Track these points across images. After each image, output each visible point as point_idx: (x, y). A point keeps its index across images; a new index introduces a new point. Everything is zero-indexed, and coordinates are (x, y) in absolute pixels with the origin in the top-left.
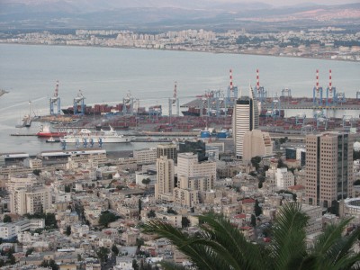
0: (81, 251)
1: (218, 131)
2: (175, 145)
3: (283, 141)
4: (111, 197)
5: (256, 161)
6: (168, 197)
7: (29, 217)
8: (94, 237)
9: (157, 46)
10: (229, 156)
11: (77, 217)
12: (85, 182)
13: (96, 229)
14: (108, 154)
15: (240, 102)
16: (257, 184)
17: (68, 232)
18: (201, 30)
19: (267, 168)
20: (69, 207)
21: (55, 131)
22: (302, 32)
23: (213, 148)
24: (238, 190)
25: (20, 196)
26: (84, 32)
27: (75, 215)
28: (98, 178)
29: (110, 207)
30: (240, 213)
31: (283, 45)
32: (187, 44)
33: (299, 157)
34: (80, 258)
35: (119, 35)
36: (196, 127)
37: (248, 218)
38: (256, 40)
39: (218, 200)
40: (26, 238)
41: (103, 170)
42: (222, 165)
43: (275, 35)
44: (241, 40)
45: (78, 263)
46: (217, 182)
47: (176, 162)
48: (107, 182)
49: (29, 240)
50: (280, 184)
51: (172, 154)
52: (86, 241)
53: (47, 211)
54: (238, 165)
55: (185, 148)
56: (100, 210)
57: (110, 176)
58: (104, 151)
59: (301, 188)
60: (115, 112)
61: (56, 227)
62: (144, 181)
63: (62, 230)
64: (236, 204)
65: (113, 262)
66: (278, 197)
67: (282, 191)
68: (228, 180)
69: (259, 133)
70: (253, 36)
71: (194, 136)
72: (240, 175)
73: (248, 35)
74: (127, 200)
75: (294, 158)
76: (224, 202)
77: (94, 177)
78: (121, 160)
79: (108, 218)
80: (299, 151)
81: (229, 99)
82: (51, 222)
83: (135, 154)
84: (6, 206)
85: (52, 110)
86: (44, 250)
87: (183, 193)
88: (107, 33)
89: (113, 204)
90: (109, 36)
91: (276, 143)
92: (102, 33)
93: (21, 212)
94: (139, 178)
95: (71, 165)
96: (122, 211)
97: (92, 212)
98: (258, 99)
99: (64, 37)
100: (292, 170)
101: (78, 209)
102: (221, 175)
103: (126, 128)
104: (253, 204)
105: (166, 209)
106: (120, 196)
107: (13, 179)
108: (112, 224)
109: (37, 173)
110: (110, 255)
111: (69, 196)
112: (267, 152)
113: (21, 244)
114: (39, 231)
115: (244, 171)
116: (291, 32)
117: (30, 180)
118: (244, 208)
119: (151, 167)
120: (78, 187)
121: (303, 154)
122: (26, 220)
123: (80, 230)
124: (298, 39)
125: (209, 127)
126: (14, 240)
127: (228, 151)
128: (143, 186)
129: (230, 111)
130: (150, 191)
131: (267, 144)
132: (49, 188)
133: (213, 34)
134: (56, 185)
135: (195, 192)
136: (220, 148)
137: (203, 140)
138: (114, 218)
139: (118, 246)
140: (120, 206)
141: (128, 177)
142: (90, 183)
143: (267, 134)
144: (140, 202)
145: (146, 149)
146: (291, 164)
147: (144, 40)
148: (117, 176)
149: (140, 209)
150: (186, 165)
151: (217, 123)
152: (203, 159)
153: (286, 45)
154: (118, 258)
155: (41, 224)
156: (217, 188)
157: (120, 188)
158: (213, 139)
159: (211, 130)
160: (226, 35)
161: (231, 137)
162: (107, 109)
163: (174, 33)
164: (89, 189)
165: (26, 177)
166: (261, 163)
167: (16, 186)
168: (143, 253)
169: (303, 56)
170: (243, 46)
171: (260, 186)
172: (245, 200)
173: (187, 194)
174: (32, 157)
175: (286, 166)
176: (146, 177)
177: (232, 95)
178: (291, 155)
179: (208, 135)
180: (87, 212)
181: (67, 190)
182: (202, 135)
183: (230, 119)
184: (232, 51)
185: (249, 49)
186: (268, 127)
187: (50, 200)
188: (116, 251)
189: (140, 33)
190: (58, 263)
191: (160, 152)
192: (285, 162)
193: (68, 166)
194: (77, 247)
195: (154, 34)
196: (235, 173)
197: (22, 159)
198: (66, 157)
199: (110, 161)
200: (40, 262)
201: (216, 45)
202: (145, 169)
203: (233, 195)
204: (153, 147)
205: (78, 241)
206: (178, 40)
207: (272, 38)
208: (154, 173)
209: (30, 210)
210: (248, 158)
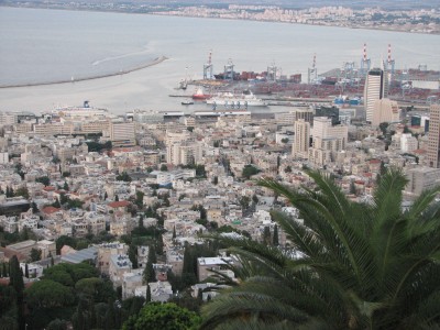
0: (225, 198)
1: (351, 99)
2: (312, 110)
3: (409, 109)
4: (254, 153)
5: (384, 126)
6: (303, 155)
7: (183, 167)
8: (237, 187)
9: (299, 21)
10: (360, 121)
11: (224, 169)
12: (231, 139)
13: (239, 180)
14: (253, 116)
15: (372, 73)
16: (383, 147)
17: (215, 181)
18: (340, 8)
19: (393, 133)
20: (217, 161)
21: (207, 93)
22: (433, 11)
23: (346, 113)
24: (366, 151)
25: (175, 149)
26: (236, 7)
27: (222, 167)
28: (243, 136)
29: (252, 162)
30: (366, 172)
31: (415, 22)
32: (326, 19)
33: (423, 124)
34: (224, 205)
35: (267, 11)
36: (332, 94)
37: (374, 177)
38: (390, 17)
39: (347, 160)
40: (179, 185)
41: (247, 129)
42: (353, 128)
43: (407, 13)
44: (376, 17)
45: (223, 209)
46: (347, 144)
47: (312, 125)
48: (251, 140)
49: (182, 187)
50: (405, 148)
51: (309, 118)
52: (230, 190)
53: (198, 163)
54: (367, 129)
55: (320, 112)
56: (244, 164)
57: (254, 135)
58: (249, 113)
59: (424, 152)
60: (260, 78)
61: (206, 177)
62: (283, 141)
63: (210, 180)
64: (364, 164)
65: (253, 210)
66: (402, 159)
67: (405, 154)
68: (357, 142)
69: (387, 102)
70: (387, 14)
71: (330, 102)
72: (369, 138)
73: (382, 12)
74: (267, 157)
75: (419, 124)
76: (353, 162)
77: (240, 135)
78: (264, 121)
79: (250, 171)
80: (424, 119)
81: (362, 70)
82: (201, 172)
83: (277, 117)
84: (163, 157)
85: (205, 75)
86: (194, 196)
87: (316, 152)
88: (256, 8)
89: (255, 159)
90: (258, 11)
91: (403, 111)
92: (251, 8)
93: (176, 162)
94: (279, 138)
95: (220, 123)
96: (262, 165)
97: (236, 166)
98: (389, 71)
99: (219, 11)
100: (416, 136)
101: (225, 162)
102: (352, 138)
103: (269, 93)
104: (379, 164)
105: (301, 166)
106: (261, 152)
107: (170, 134)
108: (254, 177)
109: (190, 129)
110: (250, 204)
111: (217, 150)
112: (394, 118)
113: (175, 190)
114: (190, 180)
115: (373, 135)
116: (422, 11)
117: (184, 135)
118: (371, 167)
119: (290, 129)
120: (225, 143)
121: (427, 122)
122: (180, 169)
123: (226, 180)
124: (428, 17)
125: (343, 94)
126: (169, 186)
127: (359, 117)
128: (282, 144)
129: (363, 81)
130: (288, 149)
131: (395, 112)
132: (199, 142)
133: (352, 11)
134: (206, 140)
135: (328, 152)
136: (352, 114)
137: (337, 106)
138: (255, 171)
139: (258, 196)
140: (261, 161)
141: (269, 137)
142: (236, 140)
143: (395, 103)
144: (279, 159)
145: (285, 112)
146: (415, 130)
147: (288, 15)
148: (259, 135)
149: (279, 164)
150: (320, 127)
151: (350, 91)
152: (336, 122)
153: (417, 22)
154: (257, 207)
155: (193, 173)
156: (348, 148)
157: (261, 146)
158: (346, 105)
159: (344, 97)
160: (363, 12)
161: (362, 104)
162: (253, 75)
163: (316, 9)
164: (235, 145)
165: (181, 132)
166: (388, 129)
167: (173, 140)
168: (280, 203)
169: (432, 33)
170: (377, 22)
171: (387, 149)
172: (372, 160)
173: (321, 153)
174: (187, 116)
175: (411, 132)
176: (285, 137)
177: (365, 66)
178: (416, 122)
179: (342, 102)
180: (232, 165)
181: (216, 145)
182: (337, 102)
183: (362, 88)
184: (367, 27)
185: (383, 25)
186: (396, 96)
187: (201, 154)
188: (256, 200)
189: (285, 9)
190: (206, 208)
191: (298, 116)
192: (410, 128)
193: (217, 125)
194: (222, 195)
195: (298, 9)
196: (364, 136)
197: (178, 117)
198: (216, 117)
199: (254, 121)
200: (191, 206)
201: (353, 21)
202: (284, 129)
203: (361, 155)
204: (292, 110)
205: (224, 190)
206: (318, 16)
207: (404, 16)
208: (292, 133)
209: (184, 162)
210: (376, 123)
